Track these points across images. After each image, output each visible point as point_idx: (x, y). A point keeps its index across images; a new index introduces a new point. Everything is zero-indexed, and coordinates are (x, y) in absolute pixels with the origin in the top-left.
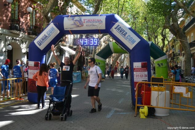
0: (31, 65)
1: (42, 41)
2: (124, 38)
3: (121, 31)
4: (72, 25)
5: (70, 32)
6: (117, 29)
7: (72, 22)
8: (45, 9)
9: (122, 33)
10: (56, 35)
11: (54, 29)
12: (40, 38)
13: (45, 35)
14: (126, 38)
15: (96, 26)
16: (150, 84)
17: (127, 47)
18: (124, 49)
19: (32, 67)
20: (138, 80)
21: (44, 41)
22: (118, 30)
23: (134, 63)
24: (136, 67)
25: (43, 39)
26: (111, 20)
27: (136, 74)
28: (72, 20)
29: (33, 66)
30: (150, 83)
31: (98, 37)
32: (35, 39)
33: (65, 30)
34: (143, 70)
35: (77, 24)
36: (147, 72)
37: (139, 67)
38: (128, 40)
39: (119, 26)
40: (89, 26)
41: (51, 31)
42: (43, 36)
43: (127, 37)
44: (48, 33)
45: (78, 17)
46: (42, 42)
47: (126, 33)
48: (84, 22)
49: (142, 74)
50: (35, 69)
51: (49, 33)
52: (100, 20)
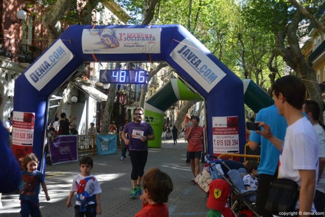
0: (18, 119)
1: (40, 73)
2: (196, 70)
3: (189, 58)
4: (98, 43)
5: (94, 57)
6: (183, 54)
7: (98, 39)
8: (50, 14)
9: (192, 62)
10: (68, 63)
11: (64, 51)
12: (36, 69)
13: (45, 62)
14: (198, 70)
15: (143, 46)
16: (243, 158)
18: (196, 92)
19: (18, 123)
20: (221, 150)
21: (44, 73)
22: (184, 56)
23: (213, 117)
24: (217, 125)
25: (42, 71)
26: (171, 37)
28: (98, 36)
29: (22, 121)
30: (242, 155)
31: (151, 69)
32: (26, 69)
33: (84, 52)
34: (230, 132)
35: (107, 42)
36: (238, 135)
37: (223, 126)
38: (203, 74)
39: (185, 50)
40: (130, 46)
41: (57, 55)
42: (42, 65)
43: (201, 68)
44: (52, 59)
45: (108, 29)
46: (39, 75)
47: (200, 61)
48: (121, 40)
49: (228, 139)
50: (25, 127)
51: (54, 57)
52: (151, 35)
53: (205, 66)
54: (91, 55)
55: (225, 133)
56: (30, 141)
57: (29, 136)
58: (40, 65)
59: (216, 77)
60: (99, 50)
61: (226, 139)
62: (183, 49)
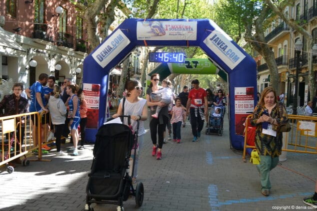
0: (88, 89)
2: (223, 53)
3: (218, 44)
4: (149, 32)
5: (145, 43)
7: (149, 29)
8: (91, 10)
9: (220, 47)
10: (125, 47)
11: (123, 38)
12: (101, 51)
13: (108, 46)
14: (225, 53)
15: (184, 35)
17: (227, 66)
19: (88, 92)
20: (241, 111)
21: (107, 54)
22: (214, 42)
23: (235, 88)
24: (238, 93)
25: (105, 53)
26: (205, 28)
27: (238, 104)
28: (149, 27)
29: (91, 90)
33: (138, 39)
34: (248, 99)
35: (156, 31)
36: (253, 101)
37: (243, 94)
38: (228, 56)
39: (216, 38)
40: (174, 35)
41: (117, 40)
42: (106, 48)
43: (228, 52)
45: (157, 22)
46: (104, 56)
47: (226, 46)
49: (247, 104)
50: (93, 95)
51: (115, 43)
52: (190, 26)
53: (230, 50)
54: (143, 41)
55: (245, 99)
56: (97, 106)
57: (96, 102)
58: (103, 50)
59: (239, 58)
60: (150, 38)
61: (245, 104)
62: (214, 37)
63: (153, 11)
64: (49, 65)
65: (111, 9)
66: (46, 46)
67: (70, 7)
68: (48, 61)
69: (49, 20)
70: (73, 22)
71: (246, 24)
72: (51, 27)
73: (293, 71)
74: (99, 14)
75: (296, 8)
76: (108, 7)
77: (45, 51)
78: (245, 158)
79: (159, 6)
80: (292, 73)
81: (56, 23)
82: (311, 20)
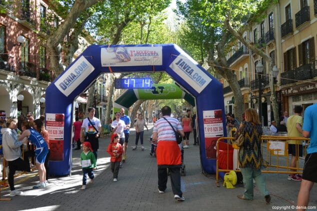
0: (51, 119)
1: (67, 83)
2: (190, 77)
3: (184, 68)
4: (114, 59)
5: (111, 71)
7: (113, 55)
8: (54, 38)
9: (186, 71)
10: (90, 74)
11: (87, 65)
12: (65, 79)
13: (72, 74)
14: (192, 77)
15: (149, 60)
17: (193, 89)
18: (189, 93)
19: (52, 123)
20: (211, 135)
21: (71, 82)
22: (180, 66)
23: (203, 111)
24: (207, 116)
25: (69, 81)
26: (170, 53)
27: (207, 127)
28: (114, 53)
29: (55, 121)
33: (103, 66)
34: (217, 122)
35: (121, 58)
36: (222, 123)
37: (211, 118)
38: (195, 79)
39: (182, 62)
40: (139, 60)
41: (81, 68)
42: (69, 76)
43: (194, 76)
44: (77, 71)
45: (122, 48)
46: (67, 85)
47: (192, 70)
49: (216, 127)
50: (57, 125)
51: (79, 70)
52: (155, 52)
53: (196, 73)
54: (108, 67)
55: (214, 122)
57: (61, 132)
58: (67, 76)
59: (205, 81)
60: (115, 64)
61: (214, 127)
62: (180, 61)
63: (117, 39)
64: (11, 96)
65: (74, 38)
66: (7, 77)
67: (32, 36)
68: (10, 91)
69: (10, 49)
70: (35, 51)
71: (208, 50)
72: (13, 56)
73: (255, 92)
74: (62, 43)
75: (253, 32)
76: (71, 35)
77: (6, 81)
78: (218, 183)
79: (123, 33)
80: (254, 95)
81: (18, 52)
82: (269, 43)
